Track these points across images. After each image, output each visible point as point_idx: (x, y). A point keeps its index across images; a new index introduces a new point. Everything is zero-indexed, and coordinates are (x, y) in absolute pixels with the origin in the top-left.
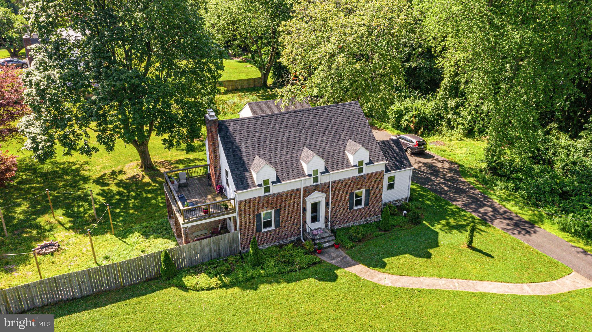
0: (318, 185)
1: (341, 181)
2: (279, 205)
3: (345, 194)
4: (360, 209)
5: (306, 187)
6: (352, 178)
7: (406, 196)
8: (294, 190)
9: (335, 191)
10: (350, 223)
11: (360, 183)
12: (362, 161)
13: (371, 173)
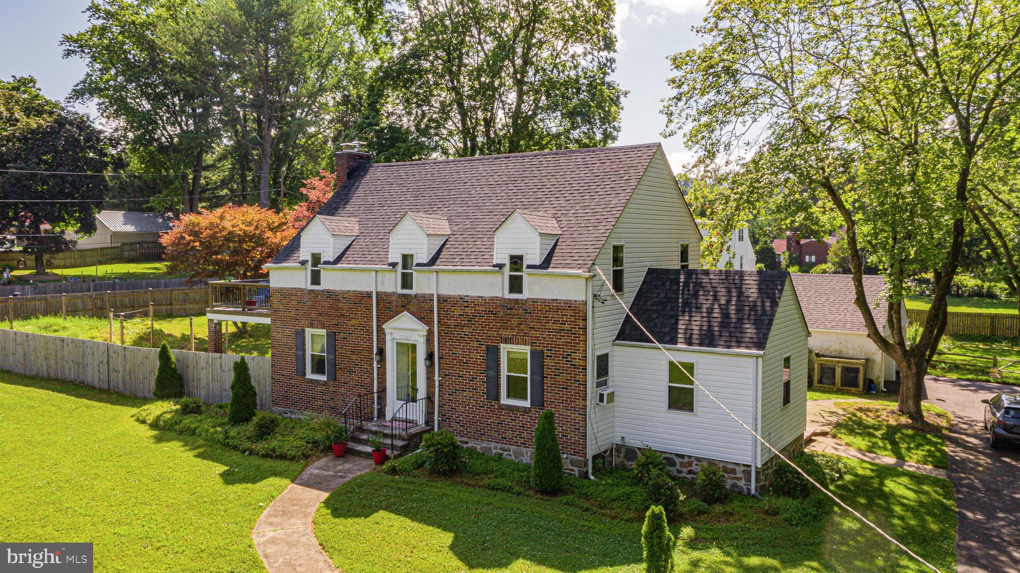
0: (410, 295)
1: (463, 301)
2: (335, 322)
3: (475, 344)
4: (517, 408)
5: (387, 294)
6: (492, 299)
7: (748, 460)
8: (361, 293)
9: (448, 326)
10: (493, 445)
11: (515, 322)
12: (521, 258)
13: (544, 301)
